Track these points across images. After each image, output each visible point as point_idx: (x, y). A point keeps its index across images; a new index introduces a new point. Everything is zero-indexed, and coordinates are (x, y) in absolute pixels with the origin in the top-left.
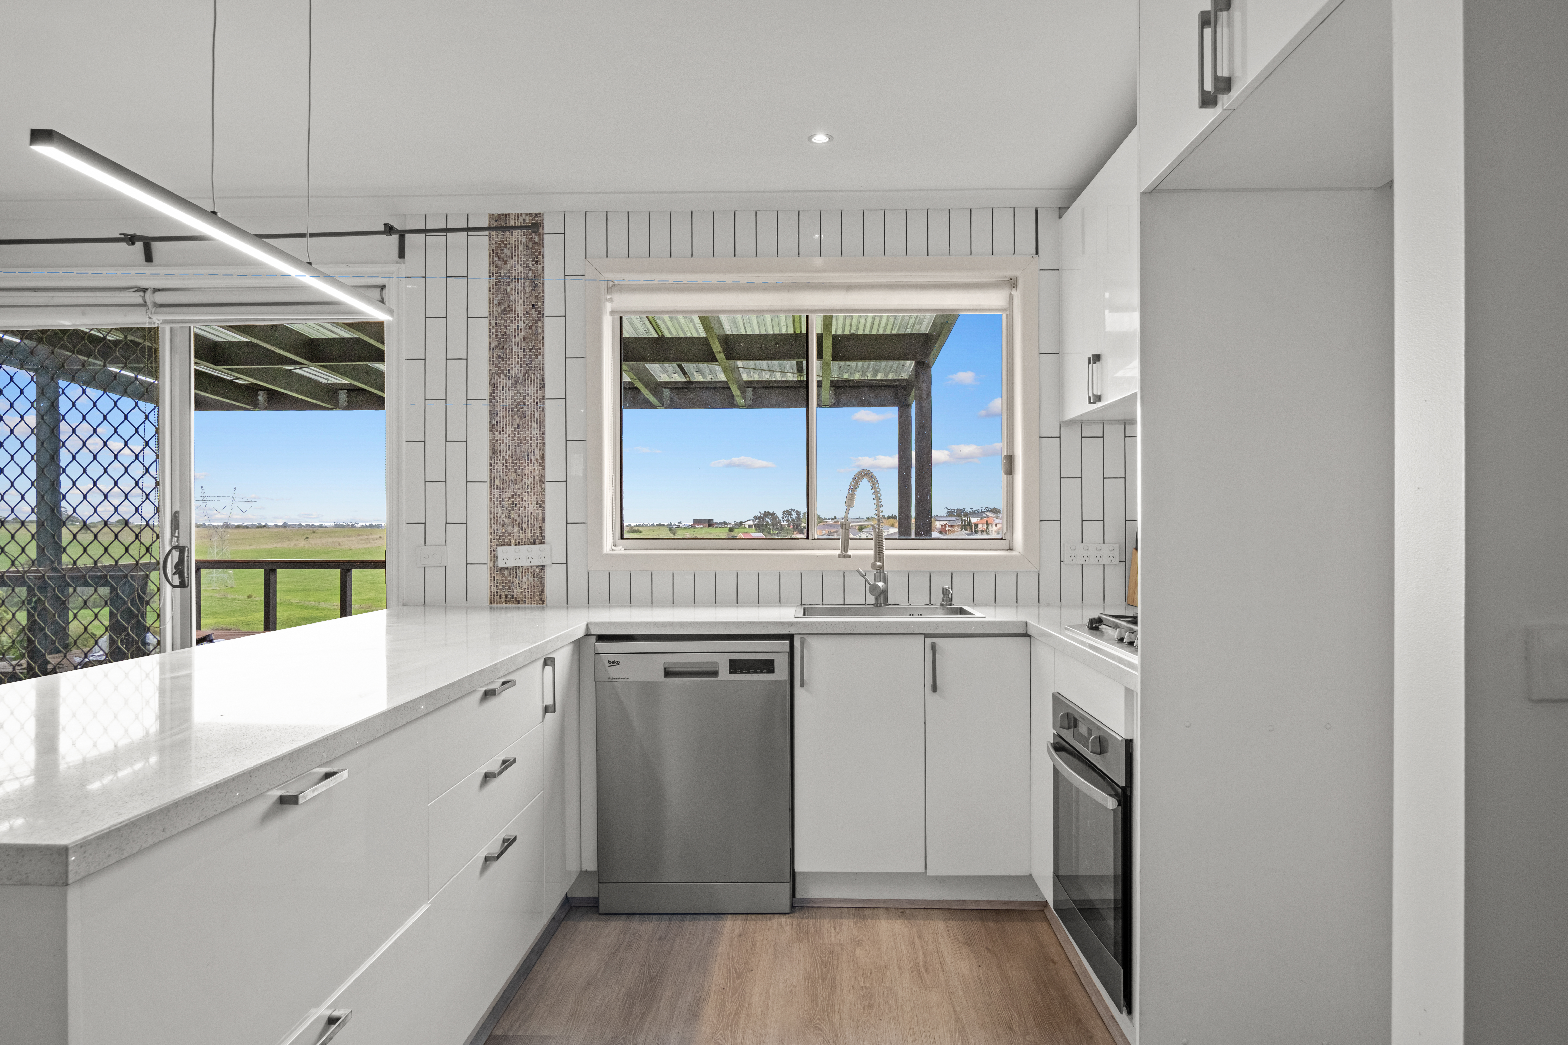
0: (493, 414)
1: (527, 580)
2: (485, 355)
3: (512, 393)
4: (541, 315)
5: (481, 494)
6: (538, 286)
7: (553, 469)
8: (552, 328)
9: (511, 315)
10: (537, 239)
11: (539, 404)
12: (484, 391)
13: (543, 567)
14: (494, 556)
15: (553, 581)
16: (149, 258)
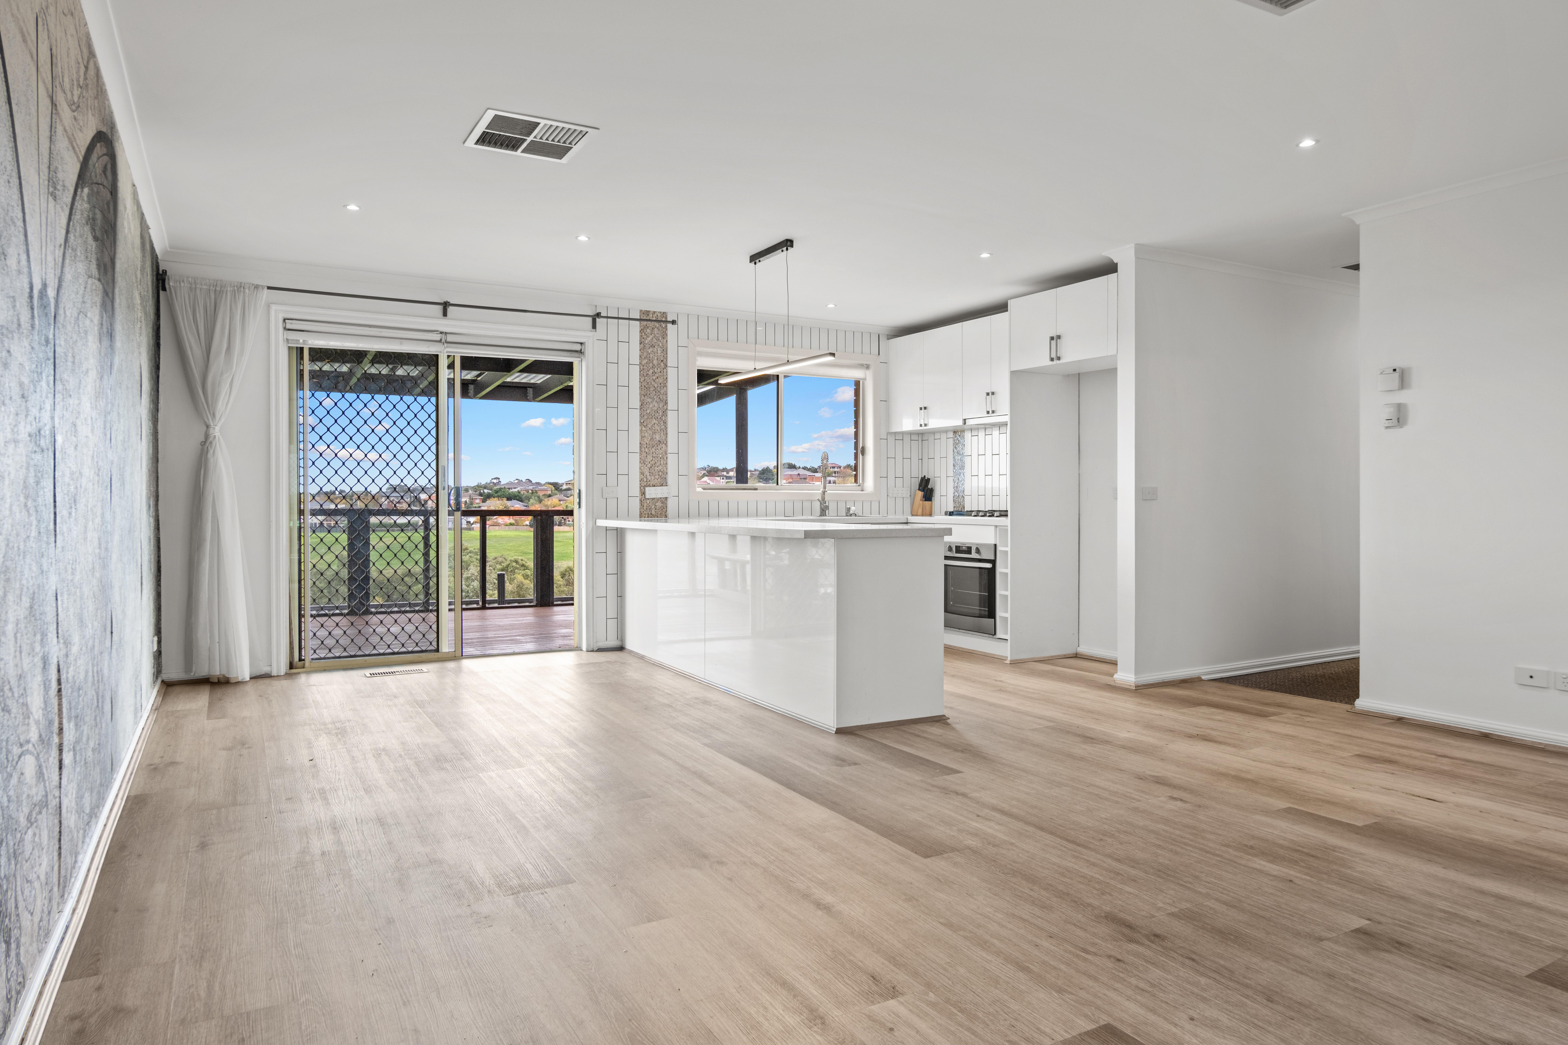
0: (641, 416)
1: (659, 504)
2: (638, 385)
3: (651, 405)
4: (666, 366)
5: (635, 459)
6: (665, 351)
7: (672, 447)
8: (671, 373)
9: (651, 365)
10: (664, 326)
11: (665, 413)
12: (638, 405)
13: (666, 498)
14: (643, 493)
15: (672, 505)
16: (445, 314)
